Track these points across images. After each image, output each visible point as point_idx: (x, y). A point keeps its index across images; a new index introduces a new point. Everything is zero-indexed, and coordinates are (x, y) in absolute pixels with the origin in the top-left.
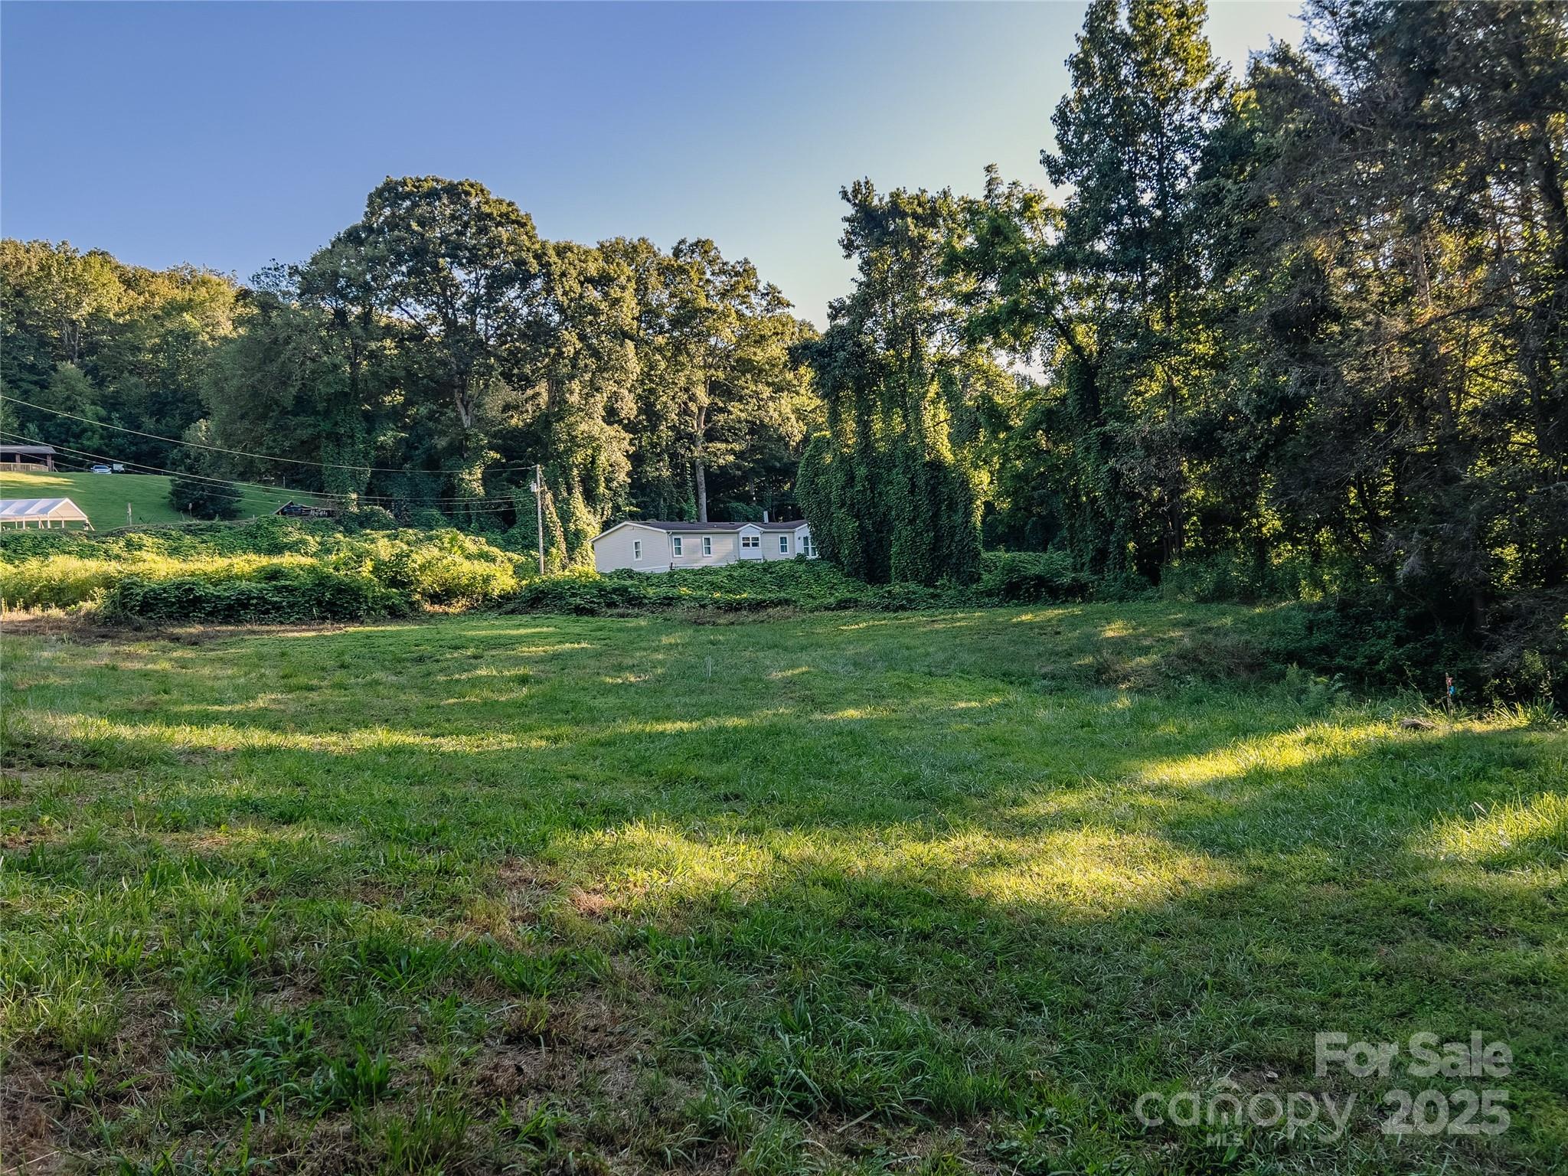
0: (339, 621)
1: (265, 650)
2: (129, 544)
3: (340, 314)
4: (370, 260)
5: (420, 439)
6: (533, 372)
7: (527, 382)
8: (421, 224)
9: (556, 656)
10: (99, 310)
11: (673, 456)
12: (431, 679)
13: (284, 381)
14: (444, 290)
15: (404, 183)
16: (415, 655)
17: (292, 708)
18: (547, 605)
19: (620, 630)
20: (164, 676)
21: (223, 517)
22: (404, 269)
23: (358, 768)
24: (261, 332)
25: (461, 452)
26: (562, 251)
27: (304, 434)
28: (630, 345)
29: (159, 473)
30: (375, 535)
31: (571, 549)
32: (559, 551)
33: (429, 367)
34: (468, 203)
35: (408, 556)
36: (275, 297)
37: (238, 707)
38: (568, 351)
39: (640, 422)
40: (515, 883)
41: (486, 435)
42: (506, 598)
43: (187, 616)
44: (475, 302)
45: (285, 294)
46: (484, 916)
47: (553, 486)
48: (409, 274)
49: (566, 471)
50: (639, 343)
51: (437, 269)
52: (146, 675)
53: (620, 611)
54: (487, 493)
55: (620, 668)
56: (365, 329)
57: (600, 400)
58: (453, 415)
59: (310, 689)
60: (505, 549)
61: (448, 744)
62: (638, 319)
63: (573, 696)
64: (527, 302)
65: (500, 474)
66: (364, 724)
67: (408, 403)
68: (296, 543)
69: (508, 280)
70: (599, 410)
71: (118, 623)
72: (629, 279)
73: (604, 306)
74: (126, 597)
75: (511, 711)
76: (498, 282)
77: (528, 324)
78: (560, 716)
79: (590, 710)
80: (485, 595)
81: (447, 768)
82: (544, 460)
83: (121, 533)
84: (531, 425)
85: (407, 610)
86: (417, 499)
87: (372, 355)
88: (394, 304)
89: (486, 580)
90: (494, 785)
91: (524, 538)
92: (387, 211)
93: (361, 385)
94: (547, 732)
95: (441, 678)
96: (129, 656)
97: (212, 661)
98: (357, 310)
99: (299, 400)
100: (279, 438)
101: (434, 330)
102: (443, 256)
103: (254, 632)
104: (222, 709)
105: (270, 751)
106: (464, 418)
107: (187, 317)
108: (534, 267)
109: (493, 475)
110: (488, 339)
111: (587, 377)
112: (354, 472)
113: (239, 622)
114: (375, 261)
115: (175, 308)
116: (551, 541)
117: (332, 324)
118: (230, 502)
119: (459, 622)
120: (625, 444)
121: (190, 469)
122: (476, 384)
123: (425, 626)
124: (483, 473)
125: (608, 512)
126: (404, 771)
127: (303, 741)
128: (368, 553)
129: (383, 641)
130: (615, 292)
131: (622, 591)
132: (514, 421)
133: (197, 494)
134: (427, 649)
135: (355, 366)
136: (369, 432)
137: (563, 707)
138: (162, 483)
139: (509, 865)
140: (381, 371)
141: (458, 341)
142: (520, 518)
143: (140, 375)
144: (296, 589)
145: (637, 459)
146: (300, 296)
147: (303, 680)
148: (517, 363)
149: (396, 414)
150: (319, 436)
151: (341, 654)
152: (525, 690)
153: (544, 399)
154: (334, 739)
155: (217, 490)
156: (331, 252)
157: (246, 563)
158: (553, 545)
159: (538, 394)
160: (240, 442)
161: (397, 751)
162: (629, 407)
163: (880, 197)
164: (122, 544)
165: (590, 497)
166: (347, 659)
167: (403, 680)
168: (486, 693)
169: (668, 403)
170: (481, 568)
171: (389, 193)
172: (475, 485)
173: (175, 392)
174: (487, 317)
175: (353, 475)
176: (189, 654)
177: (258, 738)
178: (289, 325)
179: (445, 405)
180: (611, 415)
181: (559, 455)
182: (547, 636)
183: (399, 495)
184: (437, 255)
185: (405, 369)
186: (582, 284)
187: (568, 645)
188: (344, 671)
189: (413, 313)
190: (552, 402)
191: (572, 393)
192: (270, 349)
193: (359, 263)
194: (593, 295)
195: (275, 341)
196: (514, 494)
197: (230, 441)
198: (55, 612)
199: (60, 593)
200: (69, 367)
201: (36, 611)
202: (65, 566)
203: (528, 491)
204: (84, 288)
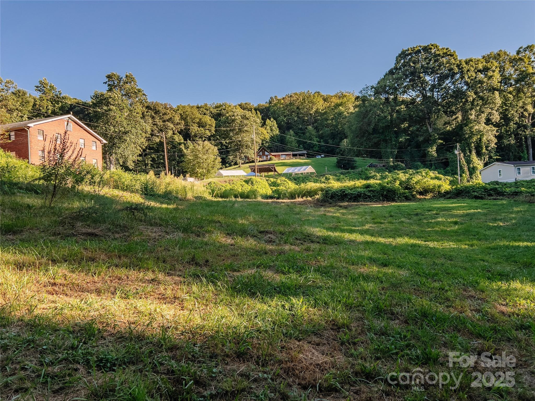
0: (389, 201)
1: (366, 210)
2: (326, 178)
3: (387, 99)
4: (397, 79)
5: (413, 138)
6: (456, 109)
7: (454, 113)
8: (414, 63)
9: (468, 215)
10: (317, 109)
11: (516, 135)
12: (421, 221)
13: (369, 125)
14: (422, 85)
15: (408, 50)
16: (415, 213)
17: (376, 229)
18: (463, 195)
19: (494, 205)
20: (338, 218)
21: (352, 169)
22: (408, 80)
23: (403, 250)
24: (362, 109)
25: (428, 141)
26: (468, 62)
27: (375, 140)
28: (497, 93)
29: (333, 156)
30: (399, 172)
31: (471, 174)
32: (466, 175)
33: (417, 112)
34: (431, 52)
35: (411, 179)
36: (366, 97)
37: (360, 228)
38: (470, 99)
39: (501, 123)
40: (468, 297)
41: (438, 134)
42: (447, 193)
43: (343, 199)
44: (433, 86)
45: (370, 95)
46: (460, 307)
47: (463, 151)
48: (410, 81)
49: (469, 145)
50: (500, 91)
51: (419, 77)
52: (333, 217)
53: (494, 197)
54: (438, 155)
55: (495, 220)
56: (395, 103)
58: (425, 128)
59: (381, 223)
60: (445, 175)
61: (431, 244)
62: (501, 82)
63: (476, 230)
64: (453, 83)
65: (443, 148)
66: (400, 236)
67: (410, 126)
68: (374, 176)
69: (446, 77)
70: (483, 120)
71: (325, 202)
72: (496, 67)
73: (485, 80)
74: (327, 194)
75: (452, 234)
76: (442, 78)
77: (454, 92)
78: (472, 237)
79: (485, 235)
80: (439, 192)
81: (433, 253)
82: (460, 142)
83: (324, 175)
84: (455, 129)
85: (411, 197)
87: (398, 111)
88: (405, 93)
89: (439, 187)
90: (451, 260)
91: (452, 171)
92: (402, 61)
93: (394, 122)
94: (468, 243)
95: (425, 221)
96: (329, 211)
97: (351, 213)
98: (392, 97)
99: (374, 129)
100: (368, 142)
101: (418, 99)
102: (422, 73)
103: (362, 205)
104: (356, 228)
105: (373, 242)
106: (429, 129)
107: (341, 108)
108: (456, 70)
109: (440, 149)
110: (438, 100)
111: (478, 108)
112: (391, 152)
113: (358, 201)
114: (398, 79)
115: (337, 105)
116: (463, 171)
117: (384, 103)
118: (353, 164)
119: (430, 202)
120: (495, 132)
121: (342, 155)
122: (434, 116)
123: (418, 203)
124: (436, 149)
125: (487, 159)
126: (418, 253)
127: (382, 240)
128: (398, 178)
129: (404, 208)
130: (490, 73)
131: (495, 190)
132: (448, 128)
133: (344, 162)
134: (419, 211)
135: (392, 116)
136: (396, 138)
137: (473, 233)
138: (334, 159)
139: (465, 290)
140: (400, 116)
141: (427, 102)
142: (450, 164)
143: (328, 127)
144: (375, 191)
145: (499, 137)
146: (374, 95)
147: (379, 220)
148: (449, 107)
149: (405, 131)
150: (380, 141)
151: (390, 212)
152: (457, 227)
153: (460, 118)
154: (391, 240)
155: (349, 161)
156: (384, 79)
157: (360, 183)
158: (464, 173)
159: (458, 117)
160: (356, 145)
161: (413, 246)
162: (496, 117)
164: (324, 178)
165: (479, 154)
166: (392, 214)
167: (411, 221)
168: (442, 227)
169: (514, 114)
170: (437, 182)
171: (403, 55)
172: (433, 153)
173: (337, 131)
174: (438, 92)
175: (391, 153)
176: (344, 211)
177: (368, 238)
178: (371, 105)
179: (423, 125)
180: (488, 121)
181: (466, 139)
182: (463, 207)
183: (407, 158)
184: (420, 73)
185: (409, 114)
186: (476, 73)
187: (472, 210)
188: (392, 218)
189: (411, 95)
190: (463, 119)
191: (471, 115)
192: (365, 114)
193: (393, 81)
194: (481, 76)
195: (367, 111)
196: (449, 155)
197: (353, 144)
198: (309, 199)
199: (310, 193)
200: (310, 127)
201: (305, 198)
202: (311, 185)
203: (454, 153)
204: (313, 103)
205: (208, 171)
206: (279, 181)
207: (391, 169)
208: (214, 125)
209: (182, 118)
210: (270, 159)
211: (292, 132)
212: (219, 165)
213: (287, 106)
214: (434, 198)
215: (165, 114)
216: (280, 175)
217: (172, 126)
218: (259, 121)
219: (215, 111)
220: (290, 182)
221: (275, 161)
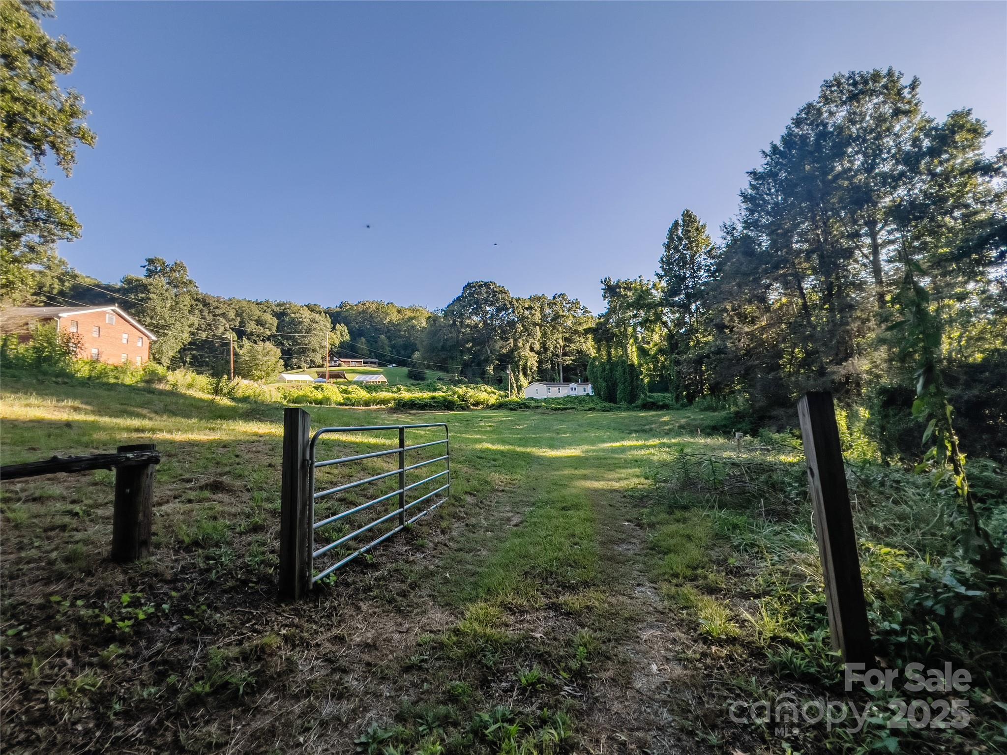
0: (449, 410)
2: (398, 388)
3: (455, 322)
5: (475, 357)
6: (509, 336)
7: (507, 339)
8: (477, 295)
9: (502, 421)
10: (391, 320)
11: (552, 361)
13: (438, 342)
14: (483, 313)
15: (473, 283)
16: (466, 419)
18: (503, 408)
19: (521, 415)
21: (422, 381)
22: (472, 308)
24: (433, 327)
25: (487, 361)
26: (518, 300)
27: (444, 356)
28: (538, 327)
29: (405, 367)
30: (461, 386)
31: (519, 390)
32: (515, 391)
33: (479, 336)
34: (491, 288)
35: (468, 393)
36: (437, 317)
38: (519, 330)
39: (541, 351)
41: (495, 356)
42: (493, 405)
43: (413, 408)
44: (492, 316)
45: (440, 317)
47: (514, 371)
48: (474, 309)
49: (518, 367)
50: (540, 326)
51: (481, 308)
53: (523, 410)
54: (494, 373)
56: (461, 326)
57: (528, 346)
58: (485, 350)
60: (497, 390)
62: (541, 319)
64: (507, 315)
65: (498, 368)
67: (473, 347)
68: (440, 388)
69: (502, 310)
70: (528, 348)
71: (398, 409)
72: (538, 307)
73: (530, 316)
74: (399, 403)
76: (499, 310)
77: (507, 322)
80: (487, 404)
82: (511, 363)
83: (396, 385)
84: (508, 352)
85: (467, 408)
86: (474, 375)
87: (463, 333)
88: (469, 318)
89: (489, 400)
91: (505, 387)
92: (468, 292)
93: (460, 342)
98: (459, 320)
99: (442, 347)
100: (437, 358)
101: (480, 325)
102: (483, 304)
106: (488, 351)
107: (414, 321)
108: (509, 305)
109: (496, 368)
110: (496, 327)
111: (524, 338)
112: (457, 368)
113: (425, 410)
114: (464, 306)
115: (411, 319)
116: (512, 388)
117: (452, 325)
118: (423, 376)
119: (480, 412)
120: (536, 358)
121: (413, 366)
122: (492, 341)
123: (470, 412)
124: (493, 368)
125: (530, 379)
128: (458, 392)
129: (460, 416)
130: (533, 312)
132: (503, 351)
133: (415, 373)
134: (470, 418)
135: (458, 337)
136: (461, 356)
138: (405, 370)
140: (465, 338)
141: (487, 328)
142: (504, 381)
143: (401, 338)
144: (439, 402)
145: (540, 362)
146: (444, 317)
148: (504, 334)
149: (469, 349)
150: (448, 357)
153: (512, 344)
155: (420, 372)
156: (452, 304)
157: (427, 395)
159: (510, 343)
160: (426, 359)
162: (537, 347)
163: (613, 282)
164: (396, 388)
165: (525, 374)
169: (550, 345)
170: (489, 396)
171: (469, 286)
172: (491, 371)
173: (410, 343)
174: (496, 320)
178: (440, 326)
179: (483, 347)
180: (532, 349)
181: (516, 362)
183: (469, 374)
185: (472, 336)
186: (523, 310)
187: (506, 418)
189: (475, 320)
190: (514, 345)
191: (520, 343)
192: (435, 332)
193: (460, 307)
194: (527, 312)
195: (437, 330)
196: (502, 374)
197: (424, 359)
198: (383, 406)
199: (383, 402)
200: (383, 337)
201: (379, 406)
202: (384, 395)
203: (506, 373)
204: (387, 314)
205: (268, 375)
206: (350, 389)
207: (457, 383)
208: (276, 325)
209: (237, 315)
210: (339, 365)
211: (363, 339)
212: (283, 368)
213: (360, 313)
214: (483, 409)
215: (217, 308)
216: (350, 383)
217: (224, 321)
218: (329, 325)
219: (277, 309)
220: (361, 391)
221: (344, 367)
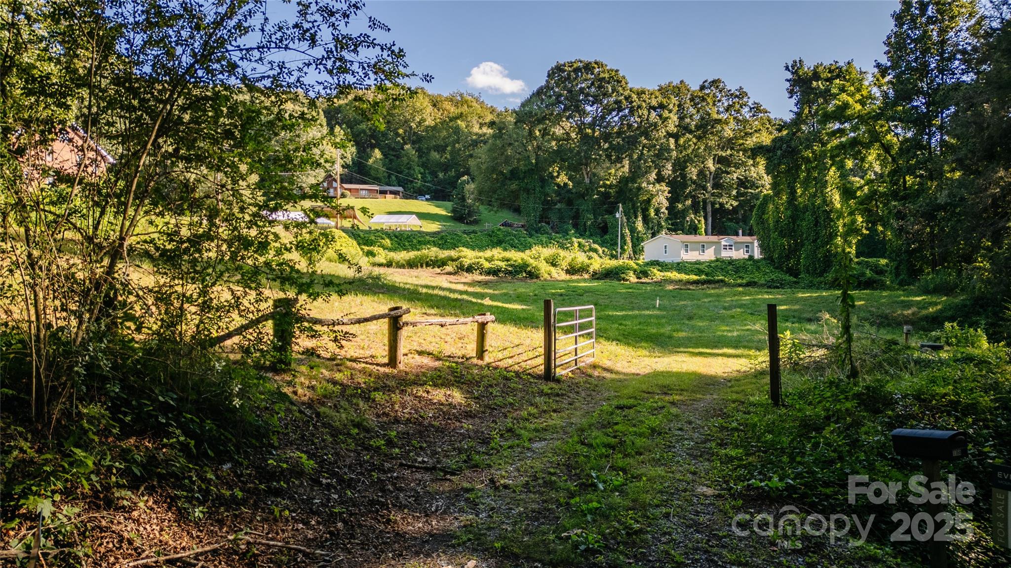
2: (442, 238)
7: (618, 160)
11: (694, 198)
14: (580, 116)
15: (565, 65)
18: (612, 277)
21: (476, 225)
22: (562, 107)
25: (584, 196)
26: (640, 93)
27: (514, 188)
28: (672, 141)
30: (542, 237)
31: (635, 247)
32: (628, 248)
34: (594, 72)
39: (675, 181)
42: (595, 272)
44: (595, 122)
47: (626, 213)
48: (565, 110)
49: (635, 207)
54: (595, 217)
57: (653, 171)
58: (581, 178)
60: (601, 246)
62: (678, 127)
65: (601, 208)
68: (509, 240)
70: (654, 177)
72: (674, 106)
73: (659, 122)
80: (587, 271)
82: (624, 202)
83: (439, 233)
84: (619, 183)
86: (561, 220)
89: (588, 265)
91: (611, 241)
92: (556, 79)
99: (512, 172)
106: (586, 180)
107: (459, 122)
108: (624, 103)
112: (535, 207)
115: (454, 117)
116: (624, 242)
120: (666, 193)
122: (593, 163)
130: (665, 114)
132: (610, 180)
136: (541, 187)
141: (586, 143)
142: (610, 230)
145: (672, 201)
150: (520, 189)
153: (626, 169)
156: (530, 100)
158: (625, 244)
159: (624, 166)
162: (670, 174)
165: (646, 220)
169: (692, 170)
171: (559, 69)
180: (660, 178)
183: (554, 218)
186: (649, 111)
190: (631, 171)
194: (654, 115)
196: (608, 219)
200: (408, 148)
203: (615, 216)
204: (416, 109)
210: (343, 196)
211: (378, 152)
221: (350, 198)
